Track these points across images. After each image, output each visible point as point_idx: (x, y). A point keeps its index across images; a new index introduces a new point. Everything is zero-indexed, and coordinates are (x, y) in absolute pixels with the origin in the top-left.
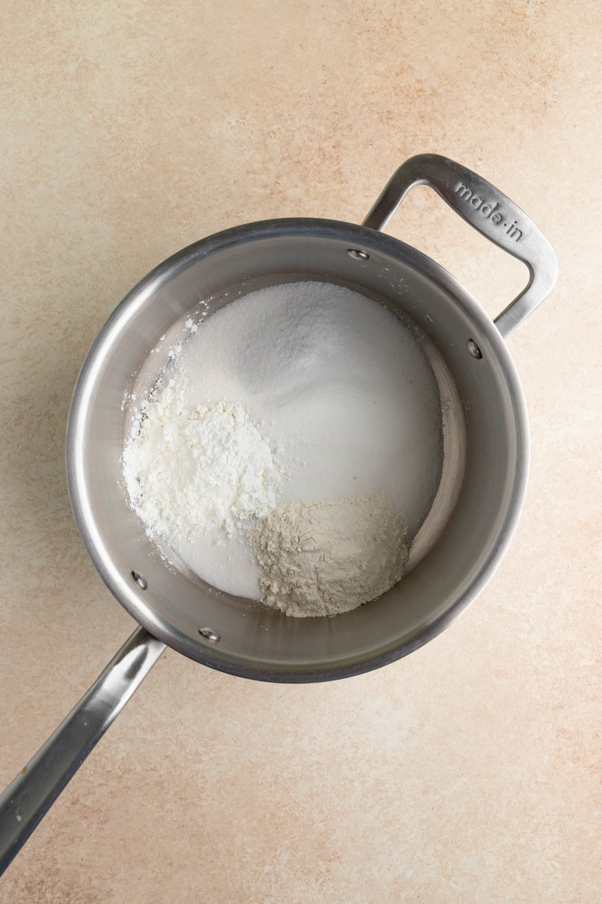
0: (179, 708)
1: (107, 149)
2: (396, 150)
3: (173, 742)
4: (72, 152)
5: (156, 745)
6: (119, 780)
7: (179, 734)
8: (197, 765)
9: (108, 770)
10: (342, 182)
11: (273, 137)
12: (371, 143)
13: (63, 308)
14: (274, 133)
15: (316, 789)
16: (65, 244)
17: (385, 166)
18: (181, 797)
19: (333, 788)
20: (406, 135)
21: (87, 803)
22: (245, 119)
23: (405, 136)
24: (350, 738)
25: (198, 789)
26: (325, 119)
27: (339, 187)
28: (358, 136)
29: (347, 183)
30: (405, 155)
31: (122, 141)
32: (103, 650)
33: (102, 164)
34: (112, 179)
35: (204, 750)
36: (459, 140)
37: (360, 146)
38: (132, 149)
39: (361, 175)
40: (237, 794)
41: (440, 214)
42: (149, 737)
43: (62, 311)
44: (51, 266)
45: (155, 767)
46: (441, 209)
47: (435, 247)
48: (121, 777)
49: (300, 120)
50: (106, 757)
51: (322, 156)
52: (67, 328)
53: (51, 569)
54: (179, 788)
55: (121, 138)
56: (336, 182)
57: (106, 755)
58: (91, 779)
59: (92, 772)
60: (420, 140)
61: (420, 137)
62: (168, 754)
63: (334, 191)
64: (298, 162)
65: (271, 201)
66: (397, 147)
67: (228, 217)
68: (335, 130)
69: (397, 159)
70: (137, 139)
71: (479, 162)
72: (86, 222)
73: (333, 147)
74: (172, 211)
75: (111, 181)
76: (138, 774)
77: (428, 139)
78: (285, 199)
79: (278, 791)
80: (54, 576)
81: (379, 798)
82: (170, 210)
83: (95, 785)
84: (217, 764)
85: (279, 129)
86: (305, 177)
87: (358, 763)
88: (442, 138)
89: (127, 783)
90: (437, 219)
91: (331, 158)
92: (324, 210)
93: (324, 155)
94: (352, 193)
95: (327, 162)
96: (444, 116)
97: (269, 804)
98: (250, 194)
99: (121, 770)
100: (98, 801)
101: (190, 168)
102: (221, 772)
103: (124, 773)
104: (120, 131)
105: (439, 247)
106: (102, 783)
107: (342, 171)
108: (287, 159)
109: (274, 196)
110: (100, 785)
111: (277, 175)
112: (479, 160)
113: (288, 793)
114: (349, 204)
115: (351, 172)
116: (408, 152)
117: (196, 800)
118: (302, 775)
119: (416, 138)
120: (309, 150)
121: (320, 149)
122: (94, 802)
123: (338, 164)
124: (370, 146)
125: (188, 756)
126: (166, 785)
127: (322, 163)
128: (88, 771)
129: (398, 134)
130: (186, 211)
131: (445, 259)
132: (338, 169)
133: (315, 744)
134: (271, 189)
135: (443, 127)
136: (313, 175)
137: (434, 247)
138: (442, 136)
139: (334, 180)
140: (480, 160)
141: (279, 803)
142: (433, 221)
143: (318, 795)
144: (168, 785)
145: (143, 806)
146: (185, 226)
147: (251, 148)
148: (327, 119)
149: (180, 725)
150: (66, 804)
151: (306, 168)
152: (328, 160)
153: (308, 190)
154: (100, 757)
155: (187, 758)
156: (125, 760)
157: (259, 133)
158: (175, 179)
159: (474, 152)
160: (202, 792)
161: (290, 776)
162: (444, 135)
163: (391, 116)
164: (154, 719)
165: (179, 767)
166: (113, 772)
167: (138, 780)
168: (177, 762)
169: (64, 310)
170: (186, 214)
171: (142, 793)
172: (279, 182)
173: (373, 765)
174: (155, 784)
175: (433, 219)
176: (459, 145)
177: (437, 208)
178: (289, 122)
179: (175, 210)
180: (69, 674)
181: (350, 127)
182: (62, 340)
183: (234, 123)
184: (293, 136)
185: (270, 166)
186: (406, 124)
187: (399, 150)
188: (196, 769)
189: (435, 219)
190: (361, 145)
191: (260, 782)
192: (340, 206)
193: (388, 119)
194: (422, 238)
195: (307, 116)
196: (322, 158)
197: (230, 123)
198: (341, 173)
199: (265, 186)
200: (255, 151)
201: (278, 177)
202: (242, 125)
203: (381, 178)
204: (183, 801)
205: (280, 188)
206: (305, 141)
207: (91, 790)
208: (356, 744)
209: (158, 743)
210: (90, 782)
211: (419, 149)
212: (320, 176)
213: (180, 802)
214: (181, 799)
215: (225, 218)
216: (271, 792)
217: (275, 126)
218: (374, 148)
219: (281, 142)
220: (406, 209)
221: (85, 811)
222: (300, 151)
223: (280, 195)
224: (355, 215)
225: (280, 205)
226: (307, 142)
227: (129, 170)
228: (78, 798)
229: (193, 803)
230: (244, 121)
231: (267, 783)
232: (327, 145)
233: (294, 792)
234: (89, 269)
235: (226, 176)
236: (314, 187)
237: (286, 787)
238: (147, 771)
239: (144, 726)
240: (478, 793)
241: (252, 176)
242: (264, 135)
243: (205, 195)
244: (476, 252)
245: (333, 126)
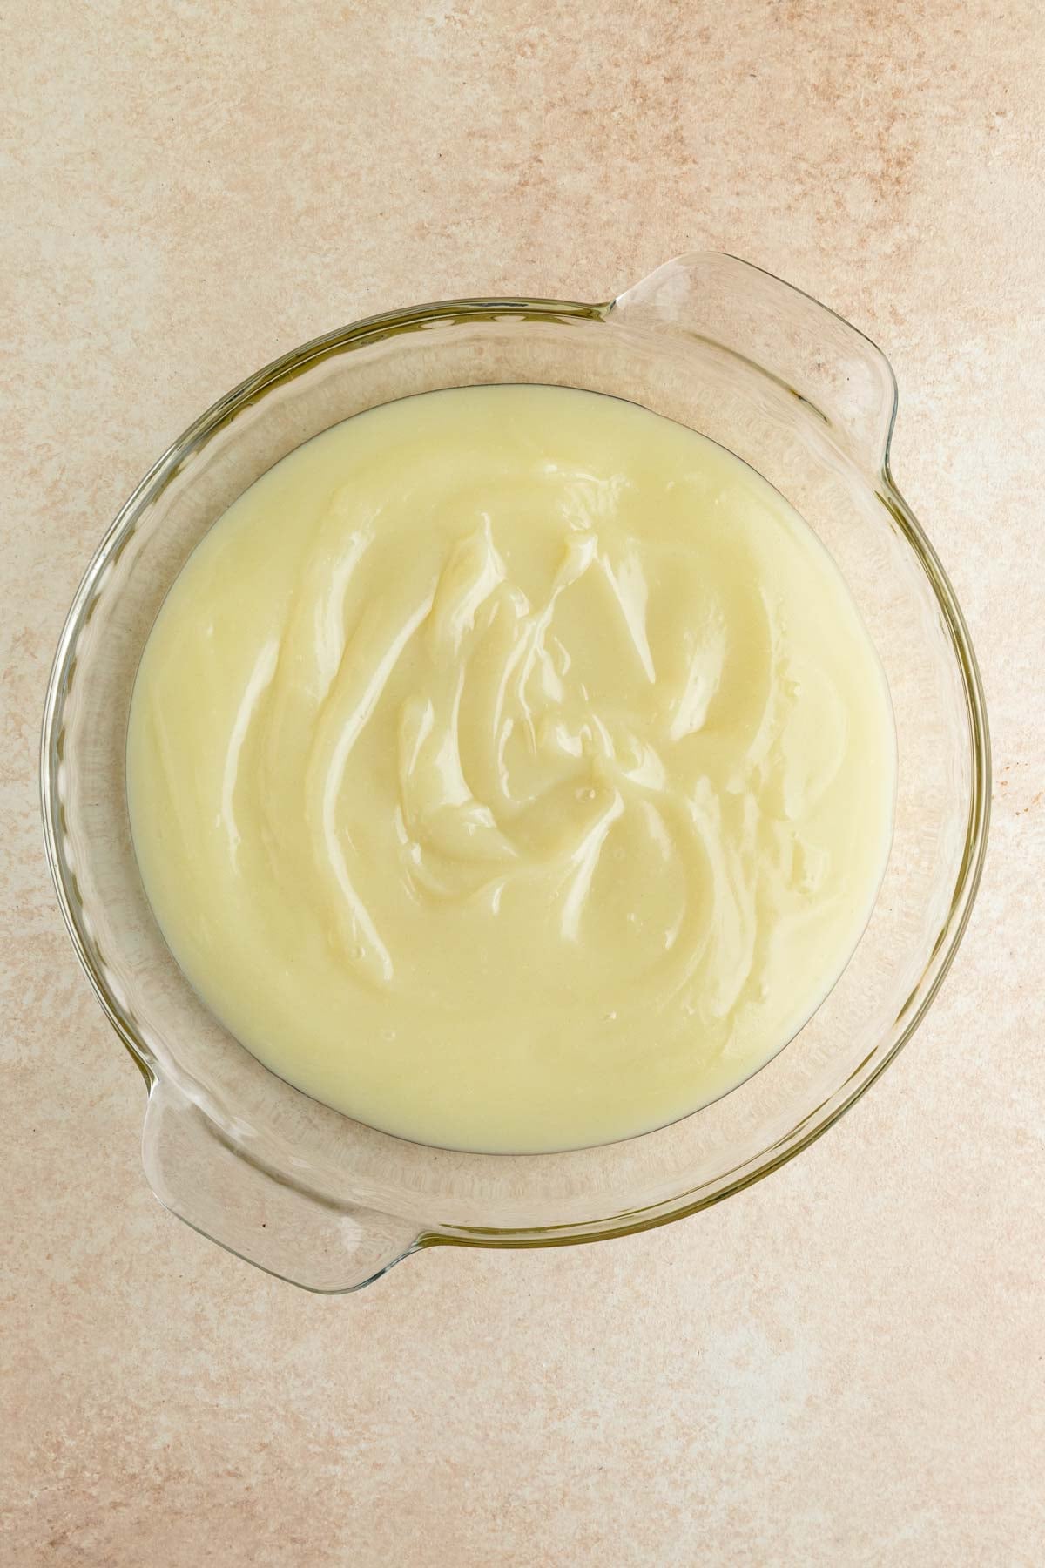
0: (294, 1339)
1: (152, 78)
2: (809, 89)
3: (278, 1416)
4: (72, 82)
5: (240, 1419)
6: (156, 1495)
7: (292, 1396)
8: (331, 1467)
9: (131, 1471)
10: (685, 161)
11: (529, 54)
12: (752, 72)
13: (48, 437)
14: (532, 46)
15: (594, 1527)
16: (54, 291)
17: (782, 124)
18: (294, 1536)
19: (633, 1526)
20: (833, 53)
21: (84, 1545)
22: (466, 12)
23: (831, 58)
24: (673, 1415)
25: (331, 1519)
26: (648, 16)
27: (677, 172)
28: (722, 55)
29: (694, 162)
30: (829, 99)
31: (188, 59)
32: (126, 1206)
33: (140, 110)
34: (162, 145)
35: (347, 1433)
36: (953, 68)
37: (727, 79)
38: (209, 78)
39: (727, 144)
40: (418, 1534)
41: (906, 238)
42: (223, 1401)
43: (46, 444)
44: (22, 342)
45: (237, 1468)
46: (908, 224)
47: (894, 312)
48: (161, 1488)
49: (592, 17)
50: (129, 1443)
51: (639, 101)
52: (56, 483)
53: (12, 1023)
54: (289, 1517)
55: (184, 52)
56: (670, 159)
57: (128, 1438)
58: (94, 1491)
59: (96, 1476)
60: (864, 67)
61: (865, 58)
62: (266, 1441)
63: (666, 180)
64: (585, 112)
65: (521, 200)
66: (812, 81)
67: (423, 237)
68: (670, 40)
69: (811, 110)
70: (220, 55)
71: (998, 120)
72: (103, 242)
73: (665, 78)
74: (297, 221)
75: (159, 149)
76: (198, 1484)
77: (881, 64)
78: (552, 196)
79: (509, 1530)
80: (17, 1038)
81: (736, 1551)
82: (293, 219)
83: (101, 1504)
84: (376, 1466)
85: (543, 36)
86: (600, 148)
87: (690, 1471)
88: (915, 62)
89: (173, 1501)
90: (899, 248)
91: (660, 104)
92: (641, 224)
93: (645, 99)
94: (707, 185)
95: (651, 113)
96: (921, 11)
97: (489, 1557)
98: (475, 184)
99: (160, 1474)
100: (109, 1540)
101: (340, 123)
102: (385, 1484)
103: (167, 1479)
104: (183, 36)
105: (901, 311)
106: (118, 1501)
107: (685, 135)
108: (560, 106)
109: (527, 189)
110: (115, 1506)
111: (536, 142)
112: (997, 114)
113: (533, 1533)
114: (699, 211)
115: (705, 137)
116: (838, 93)
117: (326, 1543)
118: (565, 1495)
119: (854, 61)
120: (610, 85)
121: (636, 84)
122: (99, 1543)
123: (676, 118)
124: (750, 79)
125: (310, 1447)
126: (259, 1508)
127: (639, 116)
128: (88, 1474)
129: (815, 52)
130: (329, 221)
131: (915, 341)
132: (676, 131)
133: (594, 1428)
134: (523, 174)
135: (917, 38)
136: (617, 143)
137: (891, 313)
138: (915, 57)
139: (667, 155)
140: (1001, 113)
141: (512, 1556)
142: (889, 251)
143: (598, 1539)
144: (265, 1509)
145: (209, 1553)
146: (325, 255)
147: (478, 79)
148: (654, 15)
149: (293, 1376)
150: (38, 1545)
151: (604, 128)
152: (654, 108)
153: (606, 176)
154: (115, 1444)
155: (308, 1450)
156: (169, 1451)
157: (498, 46)
158: (306, 147)
159: (987, 94)
160: (340, 1527)
161: (537, 1496)
162: (920, 56)
163: (799, 10)
164: (235, 1363)
165: (290, 1469)
166: (143, 1477)
167: (197, 1497)
168: (286, 1458)
169: (50, 441)
170: (329, 227)
171: (206, 1526)
172: (542, 158)
173: (724, 1476)
174: (235, 1507)
175: (888, 248)
176: (954, 79)
177: (900, 222)
178: (567, 20)
179: (303, 217)
180: (48, 1258)
181: (705, 36)
182: (45, 508)
183: (441, 21)
184: (575, 52)
185: (522, 120)
186: (833, 30)
187: (815, 87)
188: (327, 1475)
189: (894, 248)
190: (729, 76)
191: (469, 1509)
192: (678, 215)
193: (792, 17)
194: (863, 292)
195: (606, 8)
196: (641, 105)
197: (431, 20)
198: (682, 140)
199: (509, 167)
200: (487, 86)
201: (539, 146)
202: (459, 26)
203: (772, 153)
204: (298, 1546)
205: (542, 171)
206: (600, 66)
207: (93, 1515)
208: (685, 1430)
209: (245, 1416)
210: (91, 1497)
211: (861, 86)
212: (634, 147)
213: (289, 1546)
214: (294, 1540)
215: (416, 238)
216: (494, 1531)
217: (533, 32)
218: (760, 84)
219: (547, 65)
220: (829, 222)
221: (80, 1562)
222: (589, 87)
223: (543, 186)
224: (711, 235)
225: (543, 210)
226: (606, 67)
227: (202, 126)
228: (64, 1533)
229: (320, 1551)
230: (465, 17)
231: (486, 1511)
232: (652, 76)
233: (544, 1533)
234: (107, 348)
235: (421, 144)
236: (621, 171)
237: (528, 1520)
238: (218, 1476)
239: (213, 1375)
240: (959, 1545)
241: (478, 143)
242: (508, 48)
243: (372, 185)
244: (987, 325)
245: (666, 31)
